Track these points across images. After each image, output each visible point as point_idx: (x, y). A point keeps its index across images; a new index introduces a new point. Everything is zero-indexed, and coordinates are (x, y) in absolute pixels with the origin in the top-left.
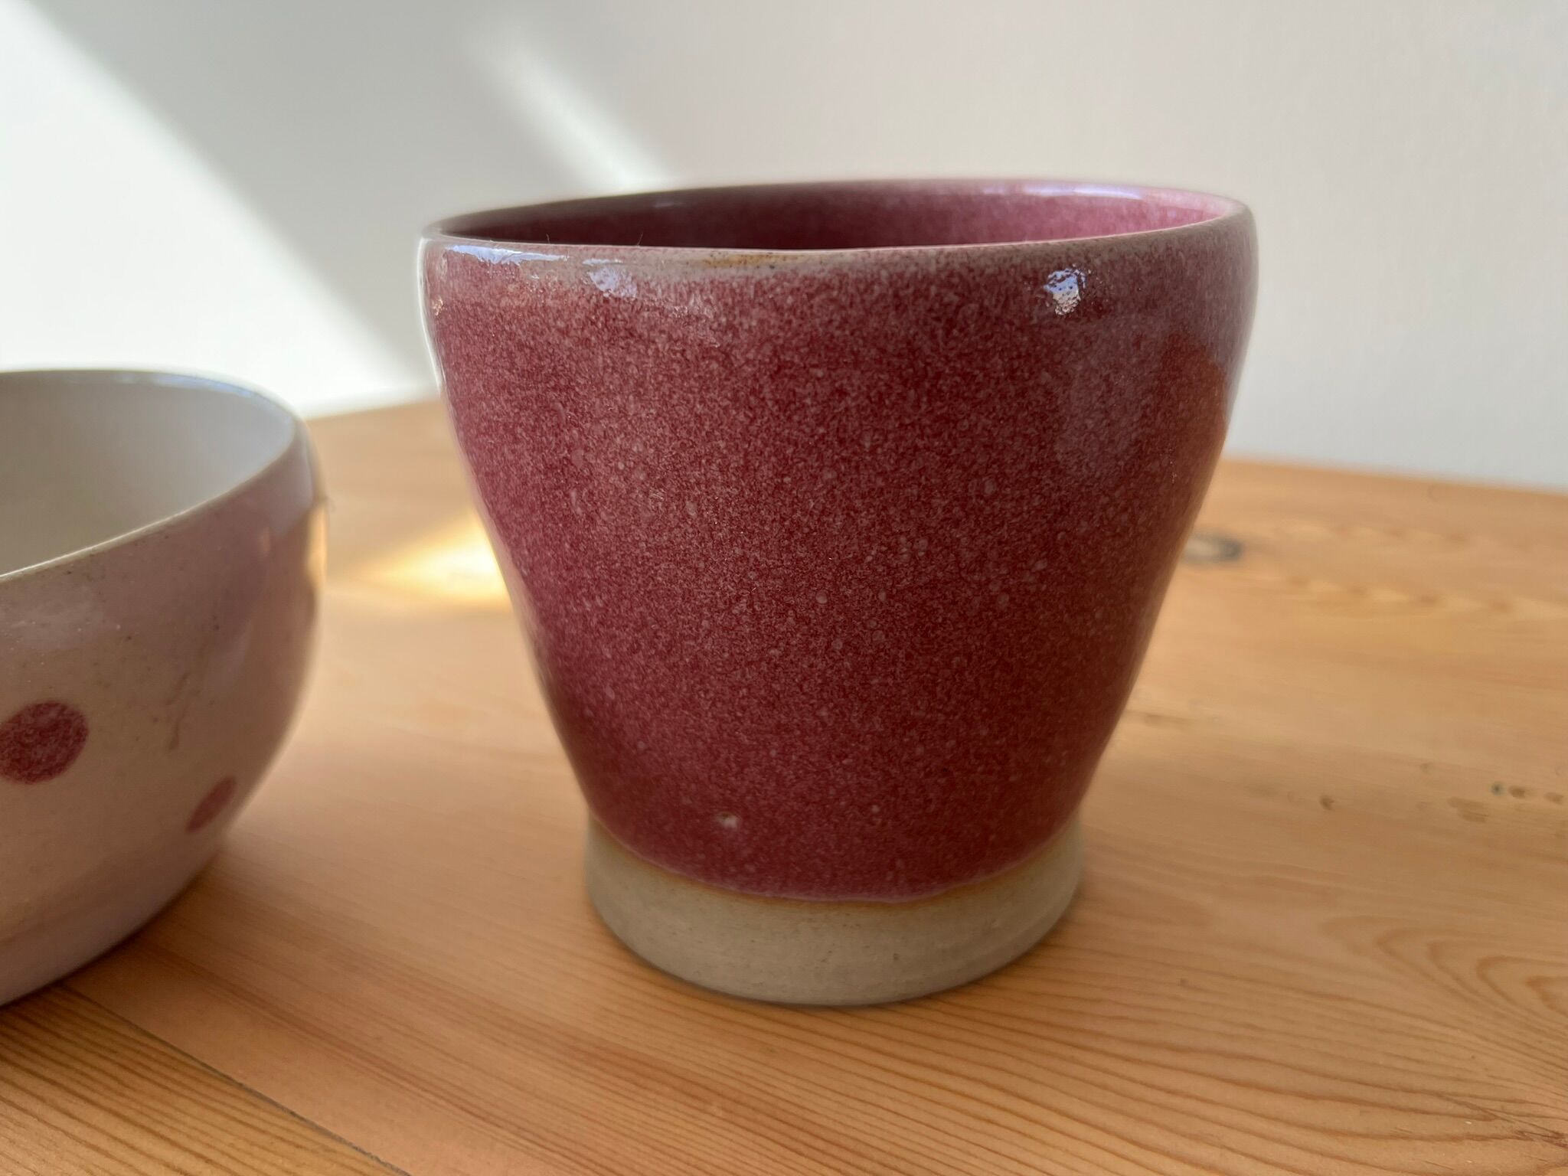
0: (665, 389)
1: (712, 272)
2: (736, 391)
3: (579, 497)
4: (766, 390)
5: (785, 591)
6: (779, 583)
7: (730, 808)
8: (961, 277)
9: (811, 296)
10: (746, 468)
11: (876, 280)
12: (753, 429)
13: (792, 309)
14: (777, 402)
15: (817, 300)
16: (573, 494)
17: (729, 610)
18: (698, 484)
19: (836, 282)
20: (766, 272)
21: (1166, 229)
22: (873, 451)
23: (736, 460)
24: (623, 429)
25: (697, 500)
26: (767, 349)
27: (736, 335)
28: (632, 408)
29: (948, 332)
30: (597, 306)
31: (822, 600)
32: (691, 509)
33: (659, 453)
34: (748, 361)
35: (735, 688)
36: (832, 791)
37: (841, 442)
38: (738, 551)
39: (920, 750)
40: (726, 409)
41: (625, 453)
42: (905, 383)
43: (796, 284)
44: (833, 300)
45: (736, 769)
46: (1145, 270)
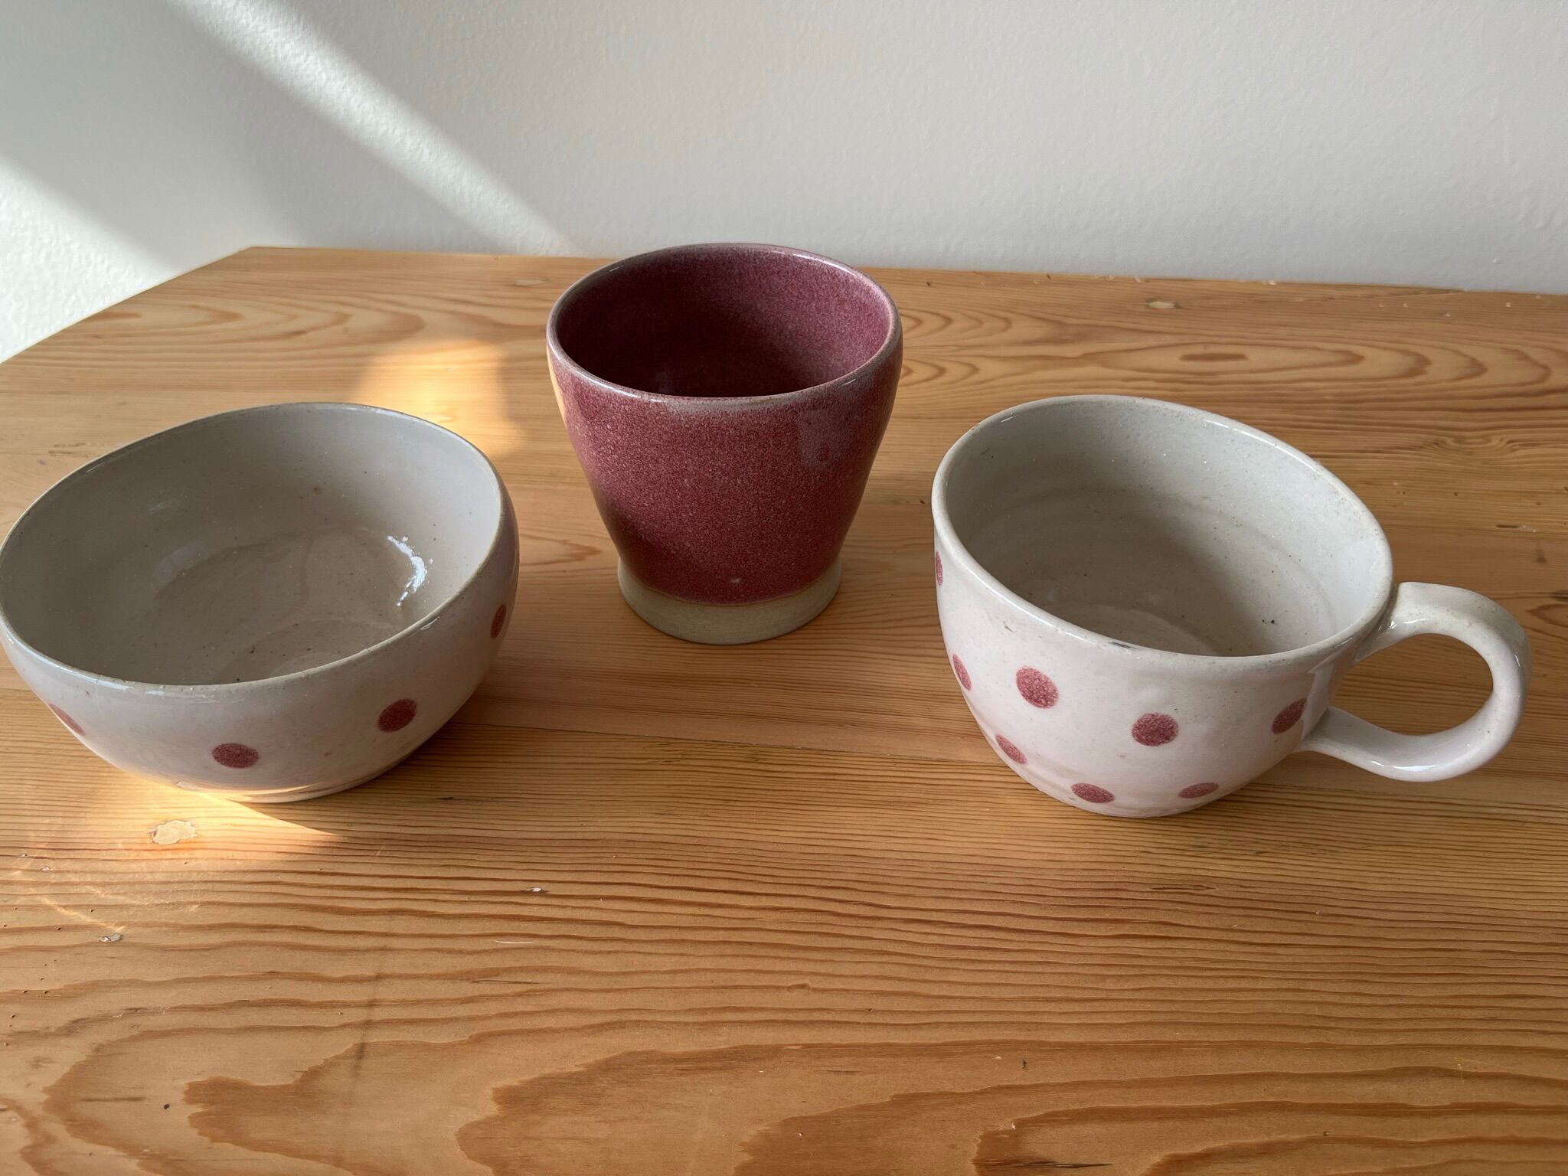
0: (732, 445)
1: (751, 407)
2: (759, 444)
3: (689, 481)
4: (771, 442)
5: (771, 502)
6: (769, 500)
7: (738, 575)
8: (832, 395)
9: (786, 411)
10: (762, 466)
11: (807, 402)
12: (766, 454)
13: (780, 416)
14: (774, 445)
15: (788, 412)
16: (686, 480)
17: (749, 511)
18: (743, 473)
19: (794, 405)
20: (770, 405)
21: (882, 348)
22: (805, 454)
23: (758, 464)
24: (712, 458)
25: (742, 478)
26: (772, 430)
27: (760, 426)
28: (717, 452)
29: (829, 413)
30: (704, 420)
31: (784, 502)
32: (739, 481)
33: (727, 465)
34: (765, 434)
35: (747, 536)
36: (779, 562)
37: (795, 453)
38: (756, 492)
39: (810, 540)
40: (755, 449)
41: (713, 466)
42: (816, 431)
43: (781, 408)
44: (794, 411)
45: (743, 562)
46: (881, 370)
